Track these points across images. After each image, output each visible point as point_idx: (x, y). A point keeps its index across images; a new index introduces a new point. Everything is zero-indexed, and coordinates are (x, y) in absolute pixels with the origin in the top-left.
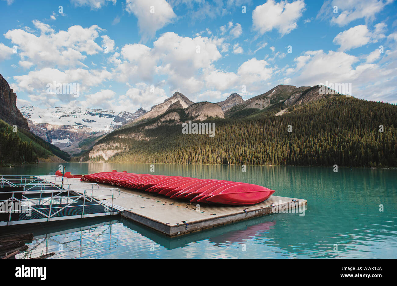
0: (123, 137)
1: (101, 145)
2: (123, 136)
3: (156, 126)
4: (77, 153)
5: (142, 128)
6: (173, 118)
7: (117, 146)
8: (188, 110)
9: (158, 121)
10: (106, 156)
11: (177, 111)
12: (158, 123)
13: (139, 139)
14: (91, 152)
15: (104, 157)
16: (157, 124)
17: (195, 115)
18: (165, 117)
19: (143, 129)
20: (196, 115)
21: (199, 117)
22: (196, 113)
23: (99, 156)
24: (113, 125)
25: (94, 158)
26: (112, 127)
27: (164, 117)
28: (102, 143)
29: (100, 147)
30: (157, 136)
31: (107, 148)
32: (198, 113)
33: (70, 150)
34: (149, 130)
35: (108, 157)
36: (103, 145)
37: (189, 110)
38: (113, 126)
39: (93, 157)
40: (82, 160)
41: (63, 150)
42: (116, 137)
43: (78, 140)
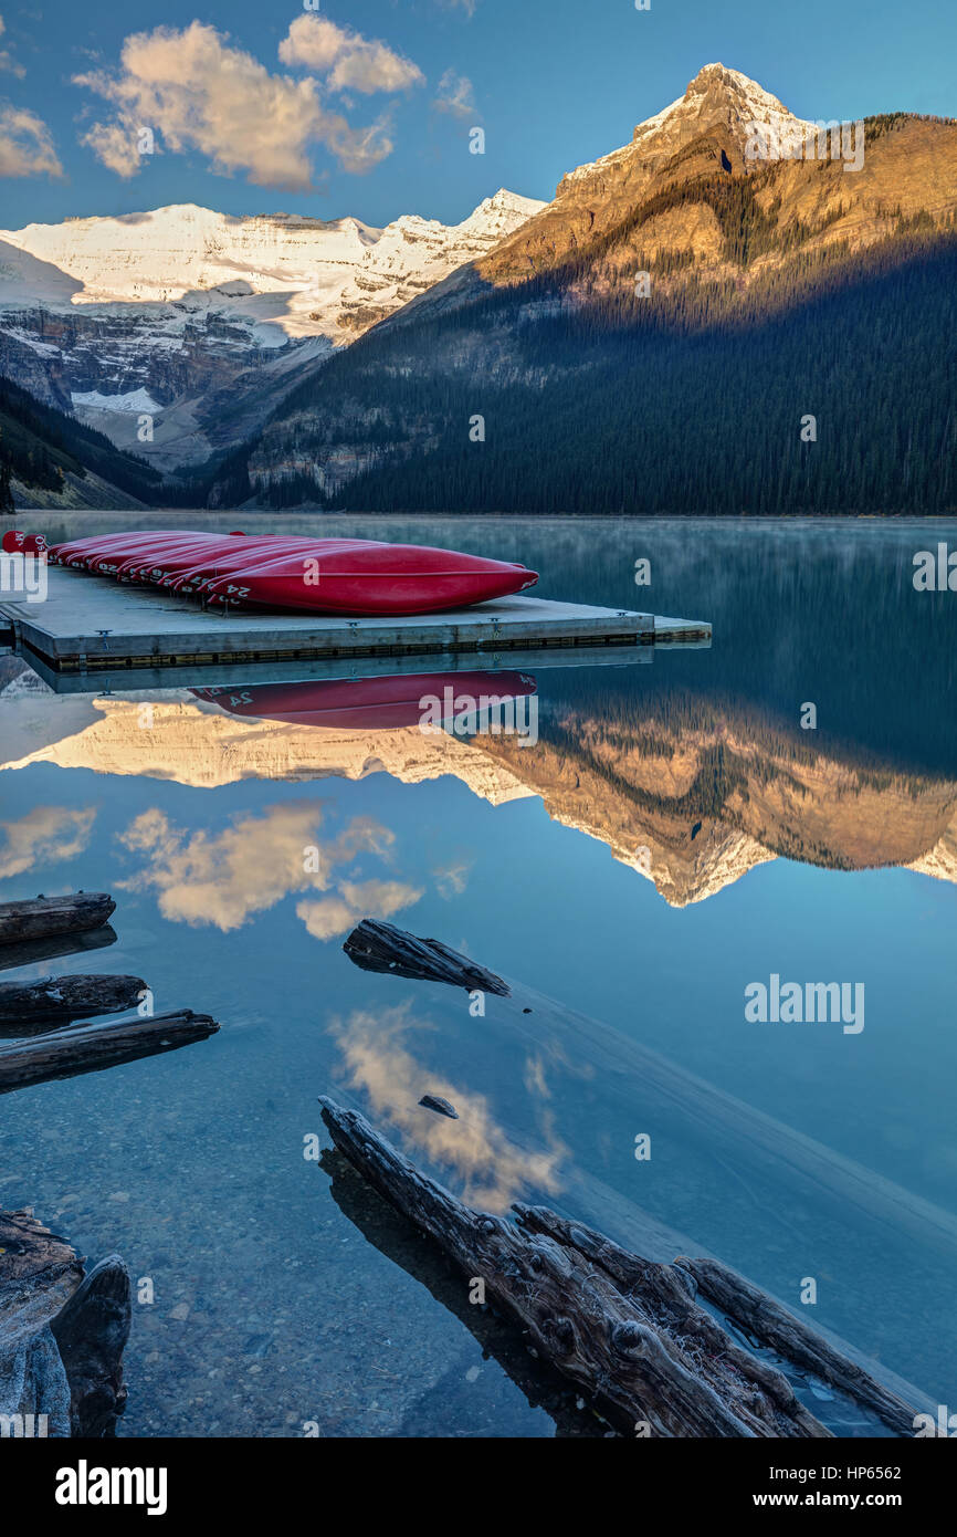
0: (406, 371)
1: (298, 417)
2: (404, 364)
3: (584, 299)
4: (191, 464)
5: (503, 313)
6: (681, 244)
7: (379, 423)
8: (774, 180)
9: (595, 267)
10: (329, 476)
11: (706, 199)
12: (595, 278)
13: (493, 379)
14: (254, 454)
15: (320, 479)
16: (590, 287)
17: (815, 213)
18: (635, 238)
19: (512, 318)
20: (823, 213)
21: (840, 223)
22: (822, 199)
23: (297, 474)
24: (353, 306)
25: (272, 486)
26: (350, 315)
27: (626, 242)
28: (304, 408)
29: (298, 428)
30: (585, 362)
31: (329, 435)
32: (832, 203)
33: (158, 449)
34: (545, 322)
35: (338, 484)
36: (309, 416)
37: (780, 181)
38: (354, 311)
39: (266, 483)
40: (217, 498)
41: (129, 449)
42: (371, 371)
43: (192, 395)
